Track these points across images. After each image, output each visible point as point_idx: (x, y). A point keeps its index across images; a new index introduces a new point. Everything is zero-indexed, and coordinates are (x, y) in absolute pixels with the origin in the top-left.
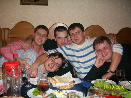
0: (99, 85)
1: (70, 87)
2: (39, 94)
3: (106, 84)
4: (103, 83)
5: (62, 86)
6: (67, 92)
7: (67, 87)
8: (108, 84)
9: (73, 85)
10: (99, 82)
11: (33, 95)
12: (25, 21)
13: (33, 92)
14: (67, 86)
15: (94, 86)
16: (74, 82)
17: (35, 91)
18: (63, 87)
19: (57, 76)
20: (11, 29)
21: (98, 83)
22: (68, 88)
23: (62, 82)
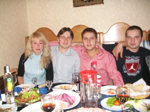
2: (114, 104)
6: (144, 102)
9: (149, 94)
11: (108, 105)
14: (143, 95)
17: (108, 101)
18: (138, 96)
23: (136, 91)
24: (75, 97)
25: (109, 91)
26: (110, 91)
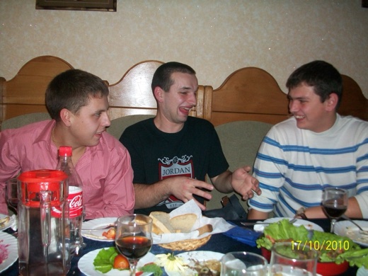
0: (279, 235)
1: (199, 244)
2: (114, 266)
3: (298, 230)
4: (288, 229)
5: (177, 243)
6: (192, 257)
7: (190, 244)
8: (301, 232)
9: (207, 238)
10: (277, 227)
11: (96, 269)
12: (49, 54)
13: (95, 260)
14: (191, 241)
15: (265, 239)
16: (210, 228)
17: (99, 258)
18: (180, 244)
19: (158, 213)
20: (10, 79)
21: (275, 230)
22: (193, 246)
23: (174, 230)
24: (7, 248)
25: (107, 231)
26: (109, 231)
